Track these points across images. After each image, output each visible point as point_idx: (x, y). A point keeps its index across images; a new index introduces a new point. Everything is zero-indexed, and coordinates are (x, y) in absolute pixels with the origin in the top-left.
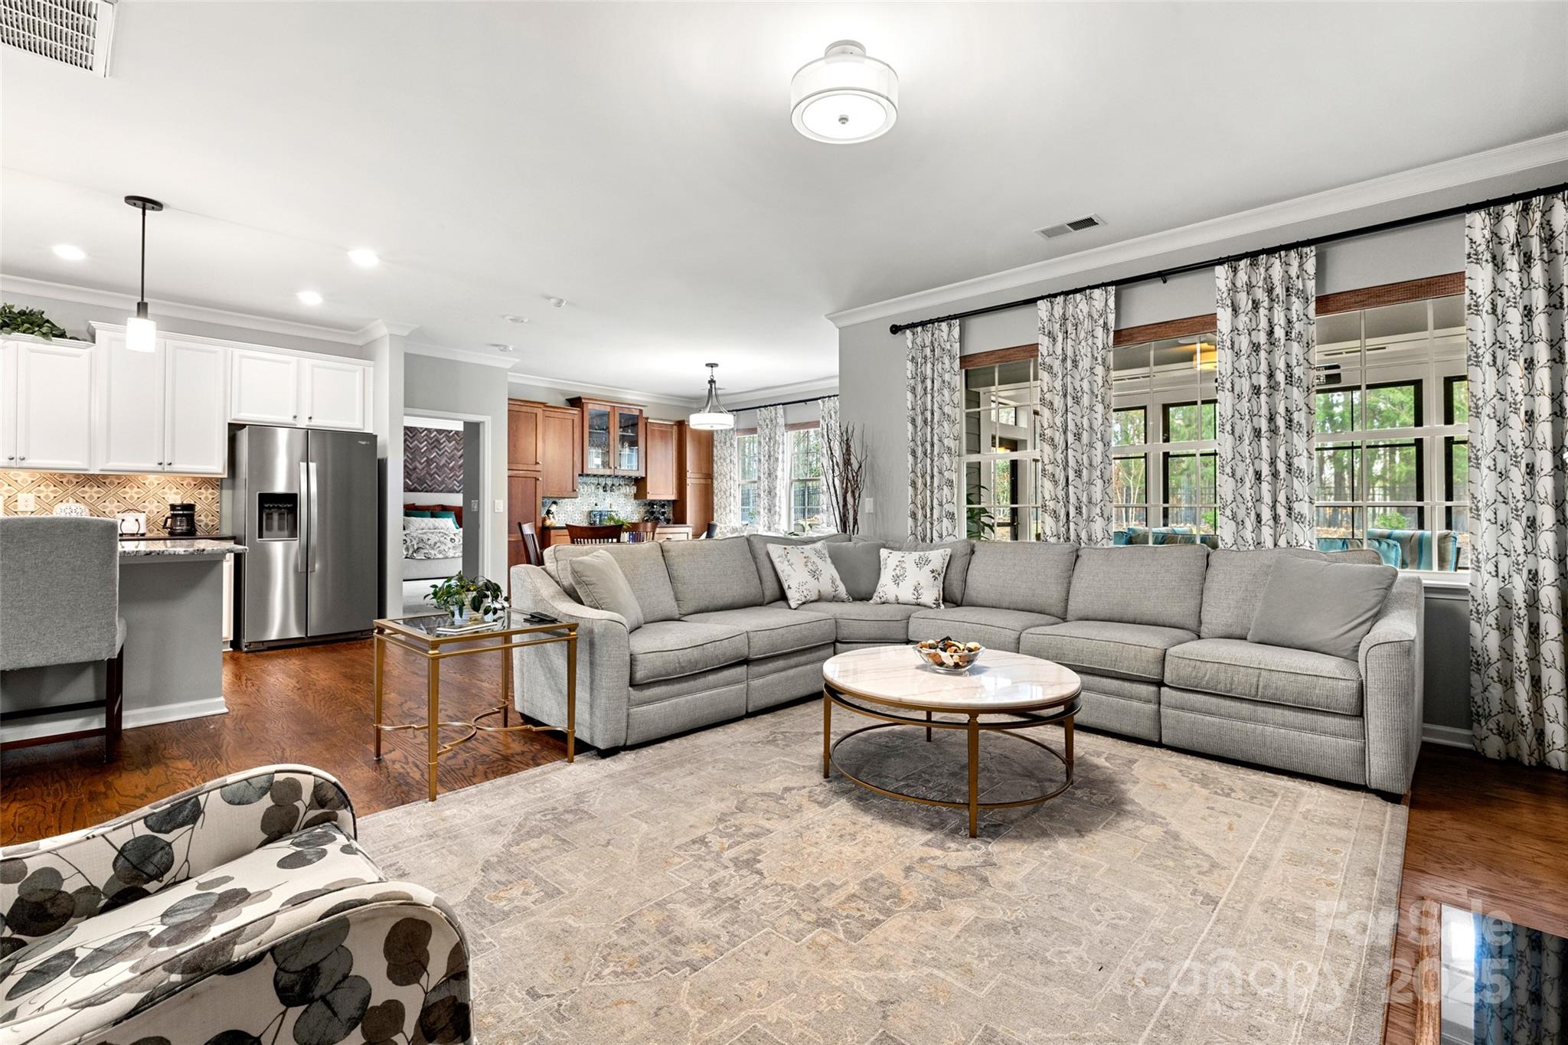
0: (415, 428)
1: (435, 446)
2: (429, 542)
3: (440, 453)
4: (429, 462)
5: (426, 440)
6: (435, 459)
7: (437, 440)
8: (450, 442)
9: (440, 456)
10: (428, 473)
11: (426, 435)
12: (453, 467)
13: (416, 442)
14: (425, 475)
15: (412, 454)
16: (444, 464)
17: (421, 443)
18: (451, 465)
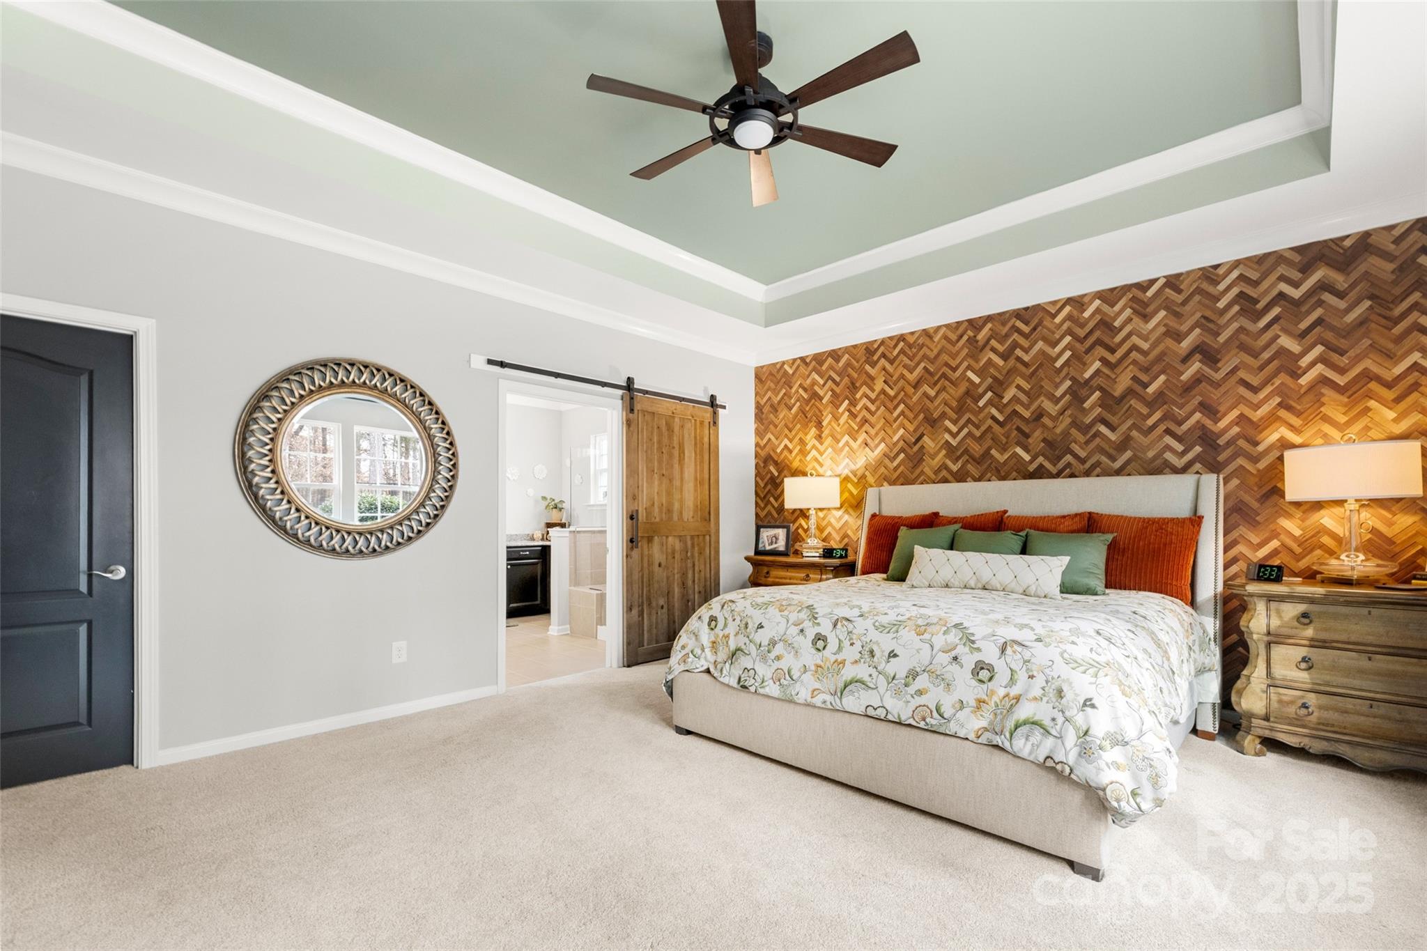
0: (1038, 308)
1: (1099, 342)
2: (894, 667)
3: (1113, 359)
4: (1077, 393)
5: (1069, 332)
6: (1094, 383)
7: (1105, 324)
8: (1146, 317)
9: (1112, 366)
10: (1074, 424)
11: (1069, 317)
12: (1160, 394)
13: (1040, 344)
14: (1066, 433)
15: (1028, 379)
16: (1130, 392)
17: (1054, 344)
18: (1151, 389)
